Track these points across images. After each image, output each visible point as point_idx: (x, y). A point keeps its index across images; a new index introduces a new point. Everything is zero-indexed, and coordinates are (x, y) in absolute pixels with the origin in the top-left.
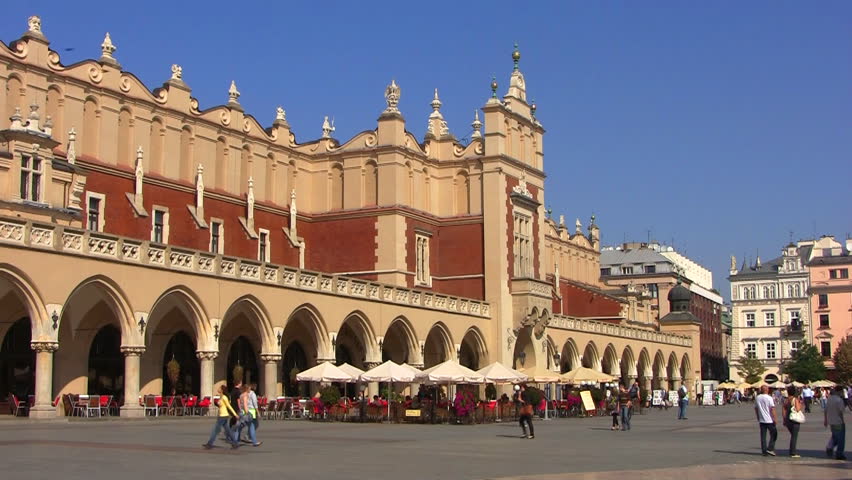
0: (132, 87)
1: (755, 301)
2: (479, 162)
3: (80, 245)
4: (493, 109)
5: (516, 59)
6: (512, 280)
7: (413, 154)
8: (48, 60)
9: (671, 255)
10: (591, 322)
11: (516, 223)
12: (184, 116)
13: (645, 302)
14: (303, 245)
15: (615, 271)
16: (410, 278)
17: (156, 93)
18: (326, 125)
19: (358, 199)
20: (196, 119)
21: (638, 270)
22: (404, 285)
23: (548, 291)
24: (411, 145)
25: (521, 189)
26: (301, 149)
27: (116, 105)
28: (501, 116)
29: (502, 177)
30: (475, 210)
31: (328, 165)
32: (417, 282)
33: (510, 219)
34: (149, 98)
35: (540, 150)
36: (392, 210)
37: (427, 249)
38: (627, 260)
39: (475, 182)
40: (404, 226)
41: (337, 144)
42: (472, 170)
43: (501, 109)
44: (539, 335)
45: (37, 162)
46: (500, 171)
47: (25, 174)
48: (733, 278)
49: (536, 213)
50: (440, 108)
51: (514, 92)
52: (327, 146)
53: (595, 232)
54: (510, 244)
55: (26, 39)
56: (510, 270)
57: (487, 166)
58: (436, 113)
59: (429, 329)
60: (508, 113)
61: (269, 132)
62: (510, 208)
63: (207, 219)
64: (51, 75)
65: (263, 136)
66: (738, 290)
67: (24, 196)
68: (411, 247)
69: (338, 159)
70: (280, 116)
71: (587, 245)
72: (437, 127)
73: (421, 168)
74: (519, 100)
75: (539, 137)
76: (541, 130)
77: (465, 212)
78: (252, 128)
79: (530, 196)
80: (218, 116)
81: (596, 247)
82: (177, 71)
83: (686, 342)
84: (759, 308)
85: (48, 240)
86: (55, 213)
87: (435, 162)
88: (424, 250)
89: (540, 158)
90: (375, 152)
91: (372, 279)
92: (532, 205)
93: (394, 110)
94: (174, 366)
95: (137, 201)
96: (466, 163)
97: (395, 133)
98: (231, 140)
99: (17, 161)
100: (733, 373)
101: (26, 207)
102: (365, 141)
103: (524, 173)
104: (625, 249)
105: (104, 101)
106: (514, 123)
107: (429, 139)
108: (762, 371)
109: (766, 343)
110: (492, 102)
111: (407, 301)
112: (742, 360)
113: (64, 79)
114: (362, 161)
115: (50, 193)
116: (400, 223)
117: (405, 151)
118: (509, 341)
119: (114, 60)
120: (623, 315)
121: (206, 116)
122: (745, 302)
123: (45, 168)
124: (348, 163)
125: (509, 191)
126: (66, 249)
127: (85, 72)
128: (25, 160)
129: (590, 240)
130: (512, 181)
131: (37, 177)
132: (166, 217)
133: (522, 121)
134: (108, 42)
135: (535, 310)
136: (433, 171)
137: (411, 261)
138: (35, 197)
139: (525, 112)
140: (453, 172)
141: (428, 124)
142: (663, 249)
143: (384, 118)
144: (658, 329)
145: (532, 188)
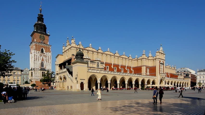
0: (111, 54)
1: (201, 75)
2: (155, 59)
3: (102, 72)
4: (158, 52)
5: (161, 45)
6: (160, 73)
7: (147, 59)
8: (102, 52)
9: (188, 69)
10: (172, 78)
11: (161, 67)
12: (118, 57)
13: (182, 76)
14: (133, 71)
15: (179, 72)
16: (146, 74)
17: (114, 54)
18: (136, 56)
19: (140, 65)
20: (119, 57)
21: (183, 71)
22: (145, 75)
23: (165, 75)
24: (146, 58)
25: (161, 62)
26: (133, 59)
27: (110, 56)
28: (158, 53)
29: (159, 61)
30: (155, 65)
31: (136, 61)
32: (147, 74)
33: (160, 66)
34: (114, 55)
35: (165, 57)
36: (144, 66)
37: (149, 70)
38: (181, 70)
39: (155, 62)
40: (145, 68)
41: (137, 58)
42: (155, 60)
43: (159, 52)
44: (164, 80)
45: (99, 63)
46: (158, 60)
47: (97, 65)
48: (197, 72)
49: (164, 65)
50: (151, 53)
51: (161, 50)
52: (136, 59)
53: (175, 67)
54: (159, 69)
55: (99, 50)
56: (159, 72)
57: (156, 60)
58: (150, 53)
59: (148, 80)
60: (159, 53)
61: (129, 58)
62: (160, 65)
63: (121, 68)
64: (102, 53)
65: (128, 58)
66: (199, 73)
67: (97, 67)
68: (146, 70)
69: (137, 60)
70: (130, 56)
71: (174, 69)
72: (150, 55)
73: (148, 60)
74: (162, 51)
75: (164, 55)
76: (165, 54)
77: (153, 65)
78: (126, 57)
79: (163, 63)
80: (122, 56)
81: (175, 69)
82: (117, 51)
83: (188, 81)
84: (202, 76)
85: (99, 72)
86: (101, 69)
87: (150, 60)
88: (148, 70)
89: (165, 58)
90: (142, 59)
91: (141, 74)
92: (163, 64)
93: (144, 54)
94: (115, 85)
95: (112, 67)
96: (154, 59)
97: (144, 56)
98: (124, 59)
99: (96, 63)
100: (197, 85)
101: (98, 68)
102: (141, 58)
103: (162, 60)
104: (181, 69)
105: (108, 56)
106: (160, 54)
107: (149, 57)
108: (201, 84)
109: (202, 81)
110: (157, 51)
111: (144, 77)
112: (198, 83)
113: (103, 54)
114: (140, 60)
115: (100, 66)
116: (145, 67)
117: (146, 59)
118: (159, 81)
119: (109, 51)
120: (178, 77)
121: (120, 56)
122: (199, 75)
123: (100, 64)
124: (138, 61)
125: (160, 63)
126: (101, 72)
127: (106, 53)
128: (97, 63)
129: (174, 68)
130: (160, 61)
131: (99, 65)
132: (116, 68)
133: (162, 53)
134: (108, 49)
135: (163, 77)
136: (149, 61)
137: (146, 72)
138: (99, 67)
139: (162, 52)
140: (152, 61)
141: (149, 55)
142: (187, 68)
143: (143, 55)
144: (184, 79)
145: (163, 62)
